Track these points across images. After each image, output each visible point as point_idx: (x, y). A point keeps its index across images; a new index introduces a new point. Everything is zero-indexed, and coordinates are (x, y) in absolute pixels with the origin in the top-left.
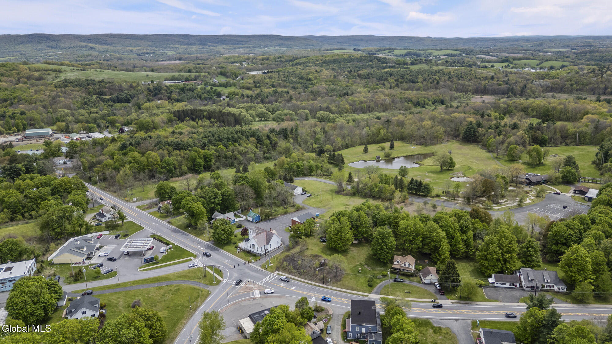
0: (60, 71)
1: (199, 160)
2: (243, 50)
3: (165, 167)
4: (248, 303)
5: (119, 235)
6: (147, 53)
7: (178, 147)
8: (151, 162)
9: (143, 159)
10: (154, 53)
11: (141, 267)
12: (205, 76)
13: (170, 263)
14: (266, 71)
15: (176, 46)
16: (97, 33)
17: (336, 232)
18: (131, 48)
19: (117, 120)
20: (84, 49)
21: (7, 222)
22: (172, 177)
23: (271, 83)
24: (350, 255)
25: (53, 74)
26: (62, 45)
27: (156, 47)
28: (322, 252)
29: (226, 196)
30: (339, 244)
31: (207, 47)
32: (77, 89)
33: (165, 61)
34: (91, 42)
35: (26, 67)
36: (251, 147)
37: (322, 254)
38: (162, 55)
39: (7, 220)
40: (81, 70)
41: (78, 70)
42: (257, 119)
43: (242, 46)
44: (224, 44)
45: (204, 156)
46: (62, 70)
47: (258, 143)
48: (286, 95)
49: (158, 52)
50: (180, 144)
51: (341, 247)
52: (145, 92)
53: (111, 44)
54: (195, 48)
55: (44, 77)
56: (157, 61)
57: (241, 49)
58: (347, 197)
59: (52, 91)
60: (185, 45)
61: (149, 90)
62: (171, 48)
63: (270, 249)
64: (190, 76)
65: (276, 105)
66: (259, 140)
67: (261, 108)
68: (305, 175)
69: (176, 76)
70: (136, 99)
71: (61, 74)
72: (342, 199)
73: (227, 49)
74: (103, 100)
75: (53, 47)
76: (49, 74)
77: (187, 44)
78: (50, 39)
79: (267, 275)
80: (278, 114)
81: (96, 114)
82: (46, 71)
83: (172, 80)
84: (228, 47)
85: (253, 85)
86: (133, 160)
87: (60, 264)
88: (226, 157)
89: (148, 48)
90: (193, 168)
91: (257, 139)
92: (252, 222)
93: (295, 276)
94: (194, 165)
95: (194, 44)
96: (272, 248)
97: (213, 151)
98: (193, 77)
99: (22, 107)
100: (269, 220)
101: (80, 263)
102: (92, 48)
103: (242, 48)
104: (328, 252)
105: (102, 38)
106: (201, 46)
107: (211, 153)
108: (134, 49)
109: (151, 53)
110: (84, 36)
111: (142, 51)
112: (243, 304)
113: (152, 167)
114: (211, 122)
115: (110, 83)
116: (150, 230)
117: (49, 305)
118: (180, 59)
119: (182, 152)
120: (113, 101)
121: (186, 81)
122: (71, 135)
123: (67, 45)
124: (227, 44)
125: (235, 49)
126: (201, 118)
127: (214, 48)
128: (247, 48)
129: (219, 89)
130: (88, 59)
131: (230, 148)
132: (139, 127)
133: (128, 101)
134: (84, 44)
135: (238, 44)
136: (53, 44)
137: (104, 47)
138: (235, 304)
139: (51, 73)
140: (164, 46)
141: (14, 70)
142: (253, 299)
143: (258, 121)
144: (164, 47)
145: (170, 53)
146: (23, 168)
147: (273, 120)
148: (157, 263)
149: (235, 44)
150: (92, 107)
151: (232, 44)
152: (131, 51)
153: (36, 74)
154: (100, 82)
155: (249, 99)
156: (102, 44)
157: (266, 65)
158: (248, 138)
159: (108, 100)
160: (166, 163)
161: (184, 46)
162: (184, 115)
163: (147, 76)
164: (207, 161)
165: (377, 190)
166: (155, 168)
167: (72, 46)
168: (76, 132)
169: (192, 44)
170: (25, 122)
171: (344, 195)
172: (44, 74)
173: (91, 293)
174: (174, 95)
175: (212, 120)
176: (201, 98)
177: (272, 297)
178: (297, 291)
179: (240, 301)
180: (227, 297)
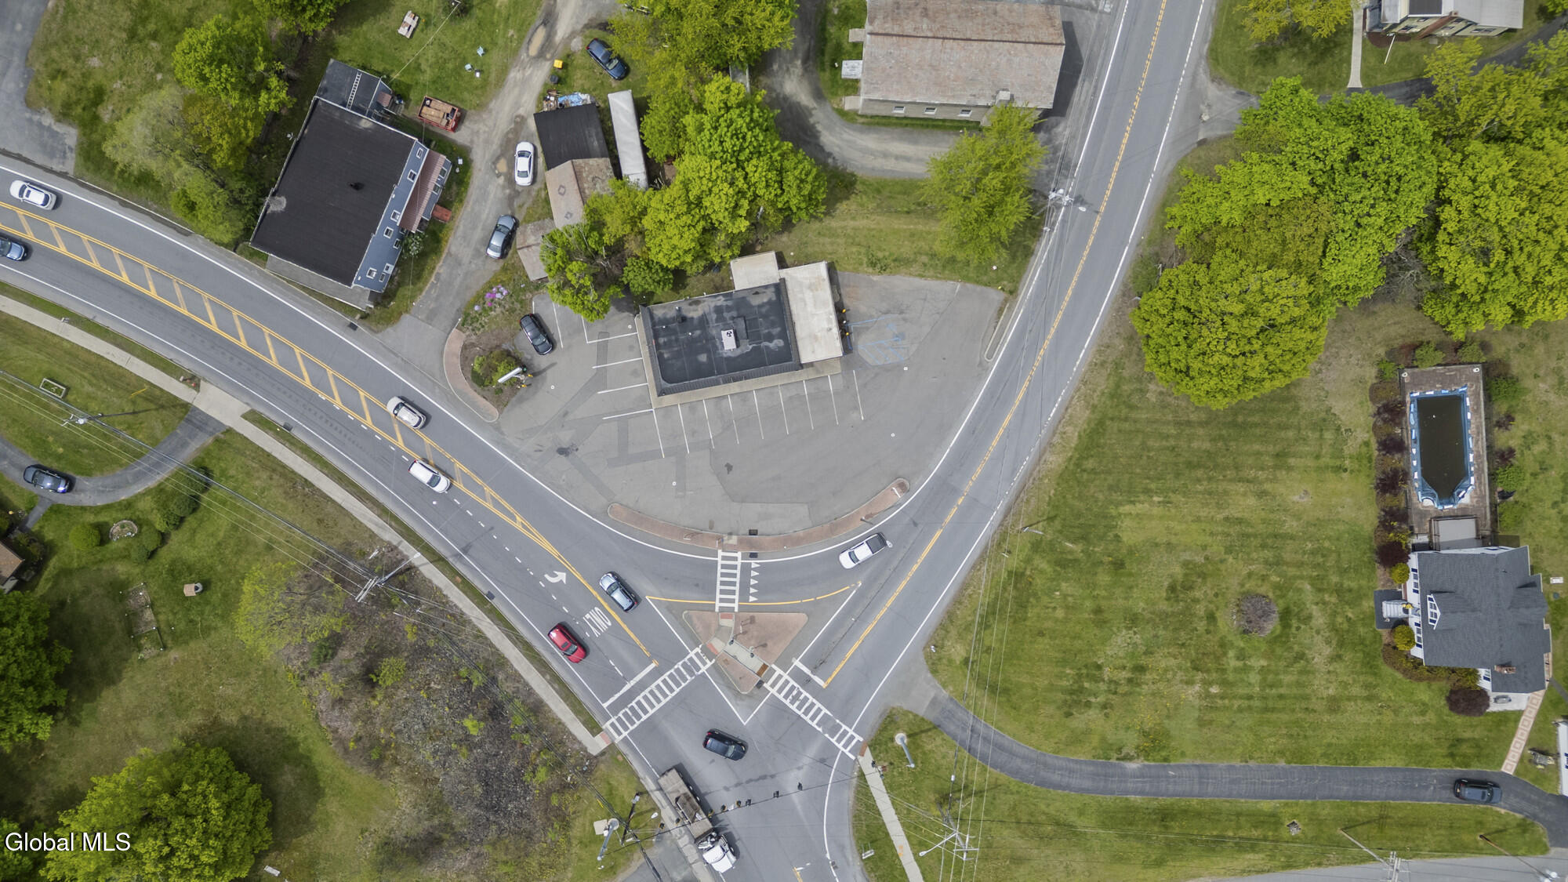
24: (180, 724)
37: (327, 760)
142: (750, 538)
177: (670, 528)
178: (548, 545)
179: (808, 538)
180: (860, 594)
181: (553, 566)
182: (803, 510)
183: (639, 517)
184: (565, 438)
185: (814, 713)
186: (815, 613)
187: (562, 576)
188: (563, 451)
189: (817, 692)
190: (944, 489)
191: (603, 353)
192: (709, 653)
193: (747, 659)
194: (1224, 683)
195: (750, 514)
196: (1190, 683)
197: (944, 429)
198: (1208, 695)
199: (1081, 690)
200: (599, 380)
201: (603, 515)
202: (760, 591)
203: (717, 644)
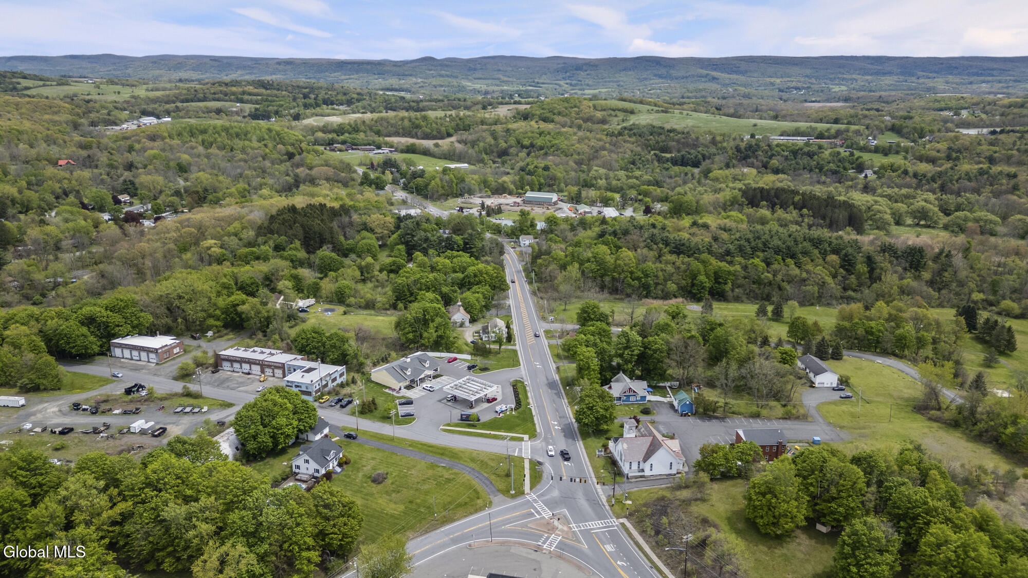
0: (632, 112)
1: (702, 278)
2: (989, 85)
3: (638, 279)
4: (523, 551)
5: (474, 367)
6: (797, 88)
7: (679, 249)
8: (619, 265)
9: (610, 259)
10: (808, 88)
11: (449, 425)
12: (857, 132)
13: (492, 433)
14: (998, 130)
15: (854, 76)
16: (730, 56)
17: (763, 489)
18: (772, 80)
19: (651, 193)
20: (703, 79)
21: (386, 309)
22: (646, 297)
23: (988, 154)
24: (784, 551)
25: (621, 115)
26: (674, 73)
27: (817, 78)
28: (729, 519)
29: (650, 349)
30: (762, 517)
31: (914, 79)
32: (633, 139)
33: (819, 102)
34: (715, 70)
35: (591, 105)
36: (820, 271)
37: (724, 526)
38: (822, 91)
39: (387, 306)
40: (663, 111)
41: (657, 112)
42: (909, 221)
43: (990, 78)
44: (951, 74)
45: (715, 273)
46: (636, 111)
47: (842, 267)
48: (1004, 181)
49: (815, 87)
50: (683, 245)
51: (765, 525)
52: (730, 153)
53: (743, 73)
54: (888, 80)
55: (608, 118)
56: (806, 101)
57: (984, 85)
58: (935, 425)
59: (600, 140)
60: (871, 75)
61: (738, 149)
62: (843, 79)
63: (647, 472)
64: (828, 130)
65: (967, 199)
66: (848, 264)
67: (927, 200)
68: (885, 353)
69: (802, 129)
70: (707, 161)
71: (632, 117)
72: (915, 425)
73: (953, 83)
74: (659, 159)
75: (660, 77)
76: (616, 116)
77: (877, 73)
78: (660, 65)
79: (601, 516)
80: (957, 217)
81: (634, 180)
82: (614, 110)
83: (793, 136)
84: (958, 80)
85: (943, 155)
86: (595, 257)
87: (377, 383)
88: (758, 282)
89: (803, 79)
90: (689, 289)
91: (844, 260)
92: (676, 411)
93: (647, 542)
94: (693, 285)
95: (890, 73)
96: (654, 472)
97: (738, 267)
98: (833, 131)
99: (550, 160)
100: (711, 418)
101: (394, 390)
102: (714, 78)
103: (988, 82)
104: (740, 526)
105: (735, 62)
106: (902, 78)
107: (732, 269)
108: (778, 81)
109: (804, 88)
110: (709, 60)
111: (789, 84)
112: (513, 550)
113: (620, 274)
114: (802, 216)
115: (683, 133)
116: (523, 372)
117: (282, 434)
118: (846, 100)
119: (681, 260)
120: (675, 162)
121: (817, 138)
122: (578, 207)
123: (682, 73)
124: (959, 74)
125: (971, 83)
126: (784, 206)
127: (926, 81)
128: (1000, 82)
129: (866, 157)
130: (698, 95)
131: (775, 266)
132: (675, 207)
133: (696, 164)
134: (705, 72)
135: (981, 75)
136: (663, 71)
137: (734, 76)
138: (503, 543)
139: (619, 113)
140: (832, 76)
141: (575, 107)
142: (538, 549)
143: (909, 226)
144: (831, 79)
145: (836, 89)
146: (461, 242)
147: (946, 227)
148: (474, 426)
149: (977, 74)
150: (639, 168)
151: (969, 74)
152: (773, 84)
153: (599, 115)
154: (670, 131)
155: (914, 181)
156: (732, 72)
157: (1010, 117)
158: (824, 254)
159: (667, 160)
160: (643, 272)
161: (869, 78)
162: (762, 197)
163: (755, 125)
164: (719, 283)
165: (1011, 430)
166: (622, 276)
167: (688, 74)
168: (586, 204)
169: (884, 74)
170: (542, 181)
171: (930, 419)
172: (611, 115)
173: (354, 438)
174: (774, 162)
175: (805, 211)
176: (821, 170)
177: (569, 561)
178: (622, 572)
179: (515, 543)
180: (504, 525)
181: (622, 567)
183: (580, 568)
185: (539, 504)
186: (524, 525)
187: (619, 563)
189: (535, 509)
190: (455, 541)
192: (570, 528)
193: (556, 522)
195: (534, 555)
196: (411, 474)
198: (408, 470)
199: (446, 481)
201: (594, 573)
202: (541, 536)
203: (565, 528)
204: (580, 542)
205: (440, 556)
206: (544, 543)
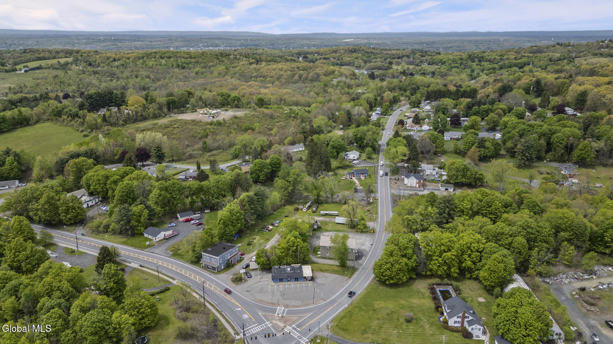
4: (294, 303)
138: (307, 305)
142: (286, 306)
177: (268, 303)
178: (238, 304)
179: (300, 306)
180: (311, 315)
181: (238, 307)
182: (300, 302)
183: (261, 301)
184: (248, 289)
185: (296, 335)
186: (300, 318)
187: (240, 309)
188: (247, 291)
189: (298, 331)
190: (333, 301)
191: (261, 278)
192: (271, 323)
193: (281, 325)
194: (403, 330)
195: (287, 302)
196: (395, 330)
197: (334, 294)
198: (399, 333)
199: (366, 330)
200: (259, 282)
201: (253, 300)
202: (287, 314)
203: (274, 322)
204: (263, 315)
205: (336, 293)
206: (284, 310)
